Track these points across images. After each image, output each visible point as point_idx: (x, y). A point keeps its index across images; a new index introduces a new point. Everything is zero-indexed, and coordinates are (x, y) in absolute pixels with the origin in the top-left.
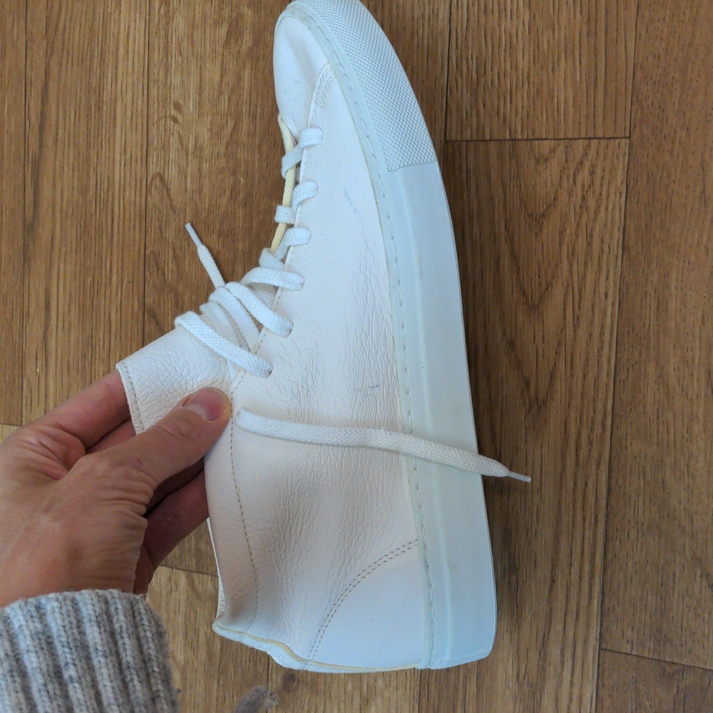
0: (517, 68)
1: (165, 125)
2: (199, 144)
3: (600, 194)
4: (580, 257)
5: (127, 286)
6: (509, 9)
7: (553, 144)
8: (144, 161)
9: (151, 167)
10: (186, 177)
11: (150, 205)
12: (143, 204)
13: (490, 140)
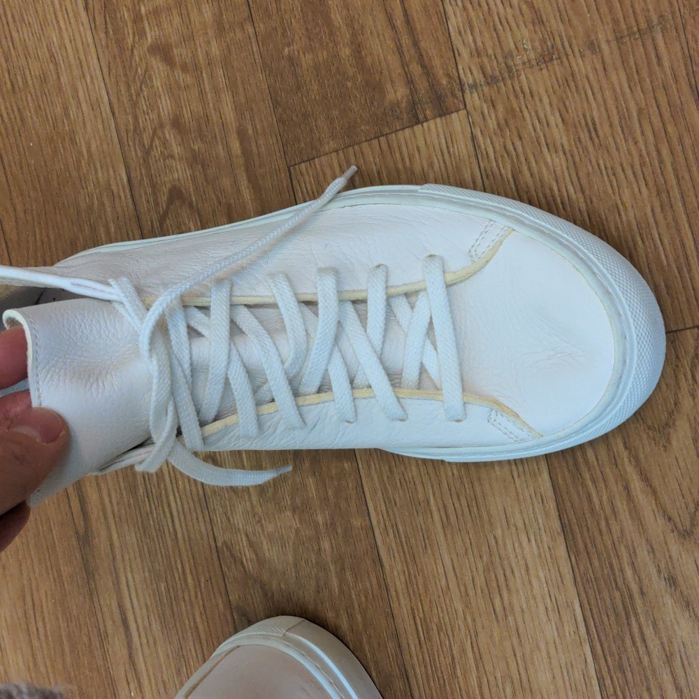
5: (206, 586)
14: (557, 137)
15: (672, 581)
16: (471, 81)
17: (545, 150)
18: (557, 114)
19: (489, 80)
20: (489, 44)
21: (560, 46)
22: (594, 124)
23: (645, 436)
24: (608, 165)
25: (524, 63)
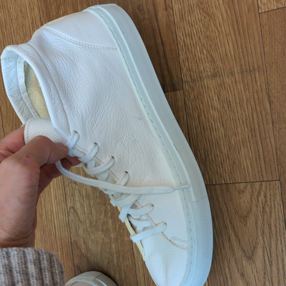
0: (222, 153)
1: (72, 186)
2: (88, 193)
3: (271, 206)
4: (267, 234)
5: (66, 256)
6: (214, 128)
7: (245, 185)
8: (65, 202)
9: (68, 204)
10: (84, 207)
11: (70, 220)
12: (67, 220)
13: (216, 184)
14: (216, 105)
15: (242, 275)
16: (186, 80)
17: (211, 109)
18: (217, 97)
19: (193, 81)
20: (194, 67)
21: (220, 72)
22: (230, 102)
23: (238, 220)
24: (234, 118)
25: (206, 76)
